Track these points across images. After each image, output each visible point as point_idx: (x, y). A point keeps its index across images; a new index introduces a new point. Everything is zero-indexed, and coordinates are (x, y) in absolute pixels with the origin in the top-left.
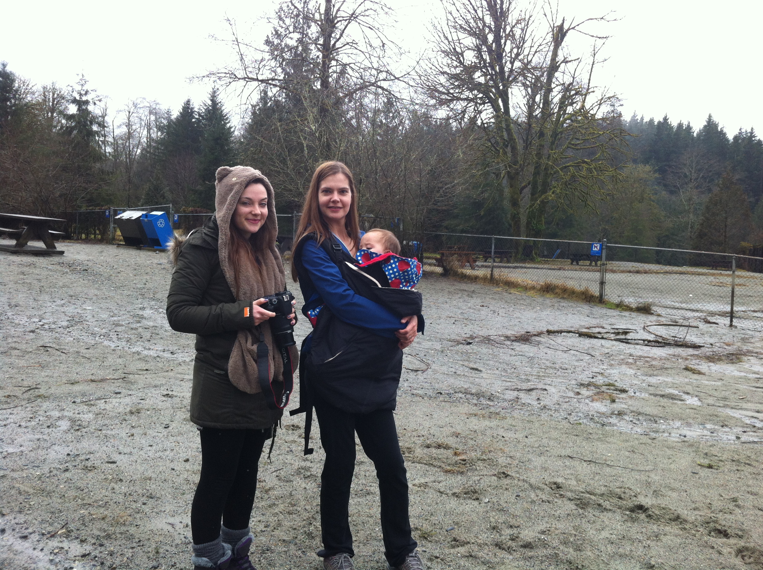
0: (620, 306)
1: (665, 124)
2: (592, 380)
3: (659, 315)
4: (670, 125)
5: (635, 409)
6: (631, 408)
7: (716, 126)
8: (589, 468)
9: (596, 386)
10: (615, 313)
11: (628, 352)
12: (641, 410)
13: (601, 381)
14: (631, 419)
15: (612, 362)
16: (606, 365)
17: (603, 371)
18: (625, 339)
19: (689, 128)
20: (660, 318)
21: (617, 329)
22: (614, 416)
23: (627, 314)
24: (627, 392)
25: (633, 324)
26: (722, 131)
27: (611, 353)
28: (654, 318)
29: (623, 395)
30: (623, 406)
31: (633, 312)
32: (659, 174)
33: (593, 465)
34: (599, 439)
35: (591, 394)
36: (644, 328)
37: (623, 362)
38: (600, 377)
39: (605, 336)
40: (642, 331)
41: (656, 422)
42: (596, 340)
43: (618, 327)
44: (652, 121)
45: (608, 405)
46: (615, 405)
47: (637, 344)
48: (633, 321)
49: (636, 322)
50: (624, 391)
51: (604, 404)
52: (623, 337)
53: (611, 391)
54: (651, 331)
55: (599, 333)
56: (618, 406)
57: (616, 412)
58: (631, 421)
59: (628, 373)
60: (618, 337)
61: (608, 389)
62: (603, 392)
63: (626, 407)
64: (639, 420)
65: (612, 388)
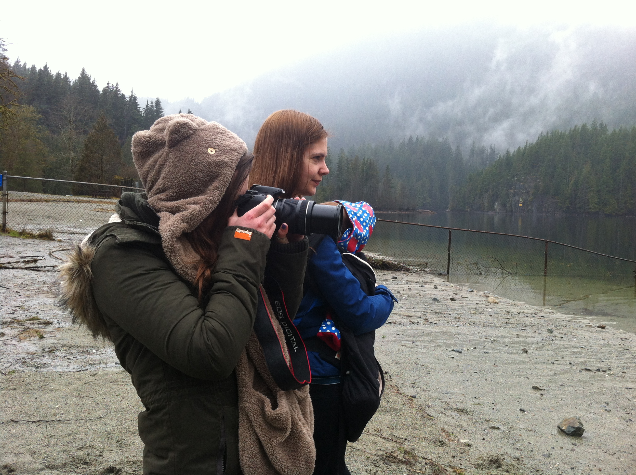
0: (23, 234)
1: (45, 72)
2: (14, 316)
3: (60, 241)
4: (50, 73)
5: (65, 343)
6: (62, 342)
7: (89, 79)
8: (39, 430)
9: (20, 323)
10: (19, 241)
11: (41, 280)
12: (72, 343)
13: (23, 316)
14: (64, 354)
15: (29, 293)
16: (23, 296)
17: (21, 304)
18: (36, 267)
19: (66, 78)
20: (61, 244)
21: (25, 257)
22: (46, 355)
23: (30, 241)
24: (51, 323)
25: (38, 251)
26: (93, 83)
27: (25, 283)
28: (56, 244)
29: (49, 329)
30: (53, 341)
31: (36, 239)
32: (42, 115)
33: (43, 425)
34: (41, 389)
35: (17, 333)
36: (50, 254)
37: (38, 292)
38: (20, 311)
39: (16, 265)
40: (48, 257)
41: (89, 353)
42: (7, 270)
43: (26, 255)
44: (33, 68)
45: (37, 342)
46: (44, 342)
47: (48, 271)
48: (38, 248)
49: (41, 249)
50: (48, 323)
51: (32, 342)
52: (32, 265)
53: (36, 326)
54: (57, 256)
55: (9, 263)
56: (48, 342)
57: (47, 350)
58: (65, 357)
59: (48, 303)
60: (28, 265)
61: (33, 324)
62: (29, 328)
63: (56, 341)
64: (72, 354)
65: (36, 322)
